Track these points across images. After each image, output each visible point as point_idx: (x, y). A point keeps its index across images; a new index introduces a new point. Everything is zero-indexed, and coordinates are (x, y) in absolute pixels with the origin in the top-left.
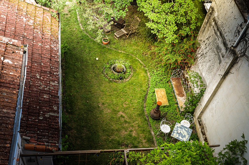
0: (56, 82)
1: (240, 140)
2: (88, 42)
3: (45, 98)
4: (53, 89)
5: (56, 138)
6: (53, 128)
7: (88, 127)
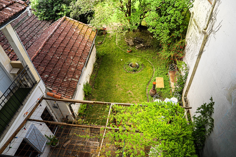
0: (83, 63)
1: (208, 102)
2: (118, 51)
3: (72, 70)
4: (79, 66)
5: (71, 93)
6: (71, 88)
7: (105, 98)
